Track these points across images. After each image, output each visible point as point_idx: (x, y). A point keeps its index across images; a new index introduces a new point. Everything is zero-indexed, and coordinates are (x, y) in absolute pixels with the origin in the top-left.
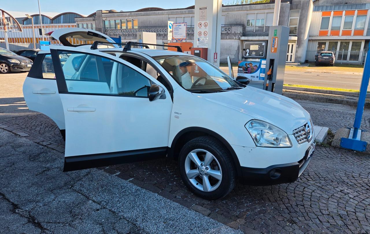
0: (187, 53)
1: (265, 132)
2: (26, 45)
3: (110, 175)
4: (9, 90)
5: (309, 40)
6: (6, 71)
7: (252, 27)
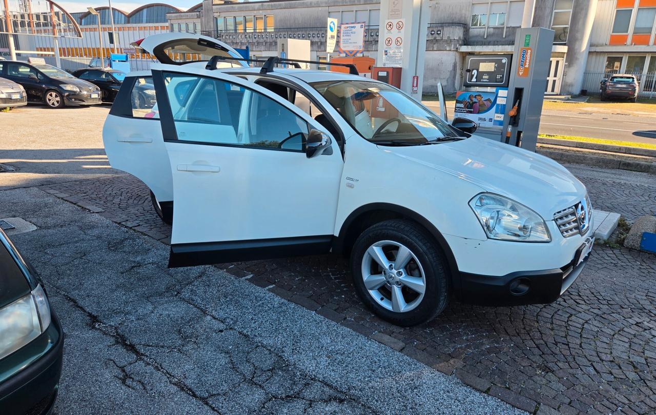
0: (365, 76)
1: (504, 215)
2: (85, 61)
3: (236, 278)
4: (65, 136)
5: (590, 53)
6: (56, 104)
7: (482, 28)
